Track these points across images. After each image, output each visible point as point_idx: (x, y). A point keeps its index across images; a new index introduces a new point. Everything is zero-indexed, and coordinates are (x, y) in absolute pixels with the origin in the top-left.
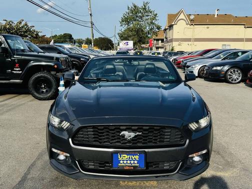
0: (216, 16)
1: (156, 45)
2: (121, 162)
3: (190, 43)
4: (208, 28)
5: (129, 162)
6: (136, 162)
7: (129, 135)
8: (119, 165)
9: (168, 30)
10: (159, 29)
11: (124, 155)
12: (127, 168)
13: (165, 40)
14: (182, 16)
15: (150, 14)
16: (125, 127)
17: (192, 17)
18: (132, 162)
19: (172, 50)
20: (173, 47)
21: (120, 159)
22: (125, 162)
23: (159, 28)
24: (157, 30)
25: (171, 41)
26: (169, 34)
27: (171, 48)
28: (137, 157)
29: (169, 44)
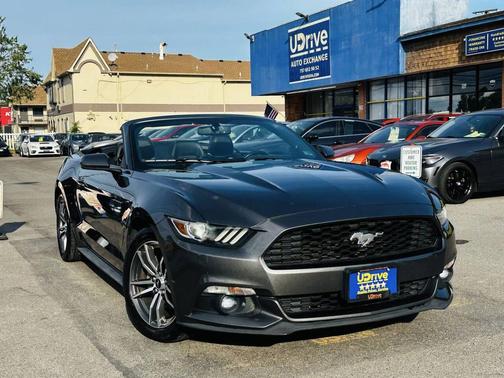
0: (161, 58)
1: (20, 120)
2: (362, 287)
3: (113, 114)
4: (149, 82)
5: (373, 286)
6: (384, 284)
7: (363, 238)
8: (359, 293)
9: (56, 86)
10: (35, 82)
11: (366, 275)
12: (372, 297)
13: (49, 108)
14: (89, 54)
15: (9, 46)
16: (355, 225)
17: (113, 58)
18: (378, 285)
19: (75, 130)
20: (75, 124)
21: (360, 281)
22: (367, 287)
23: (35, 79)
24: (30, 84)
25: (70, 109)
26: (62, 95)
27: (70, 127)
28: (385, 275)
29: (64, 116)
